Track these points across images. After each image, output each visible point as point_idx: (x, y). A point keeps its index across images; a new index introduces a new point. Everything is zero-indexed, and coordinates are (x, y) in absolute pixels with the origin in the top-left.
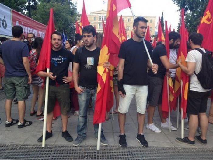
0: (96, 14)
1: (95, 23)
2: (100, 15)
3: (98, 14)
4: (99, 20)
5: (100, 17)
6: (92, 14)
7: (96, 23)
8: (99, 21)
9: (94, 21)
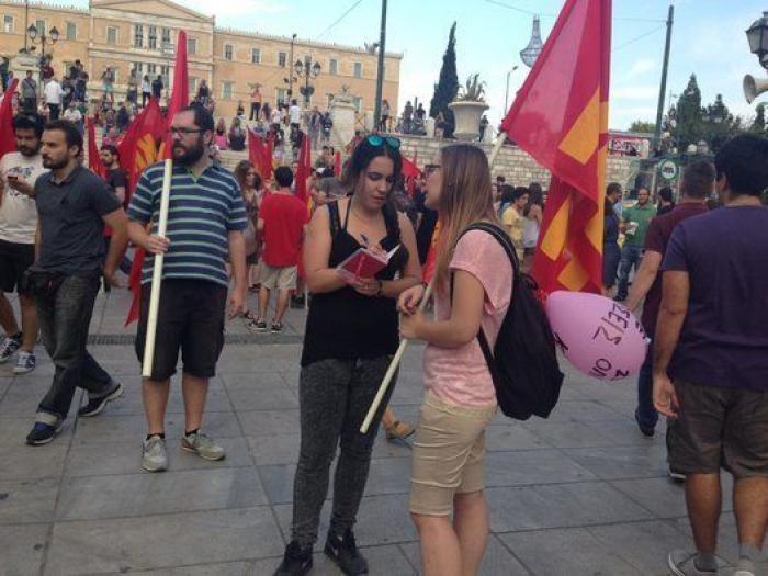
0: (119, 13)
1: (110, 56)
2: (138, 19)
3: (132, 15)
4: (133, 42)
5: (138, 27)
6: (97, 12)
7: (119, 56)
8: (132, 50)
9: (108, 44)
